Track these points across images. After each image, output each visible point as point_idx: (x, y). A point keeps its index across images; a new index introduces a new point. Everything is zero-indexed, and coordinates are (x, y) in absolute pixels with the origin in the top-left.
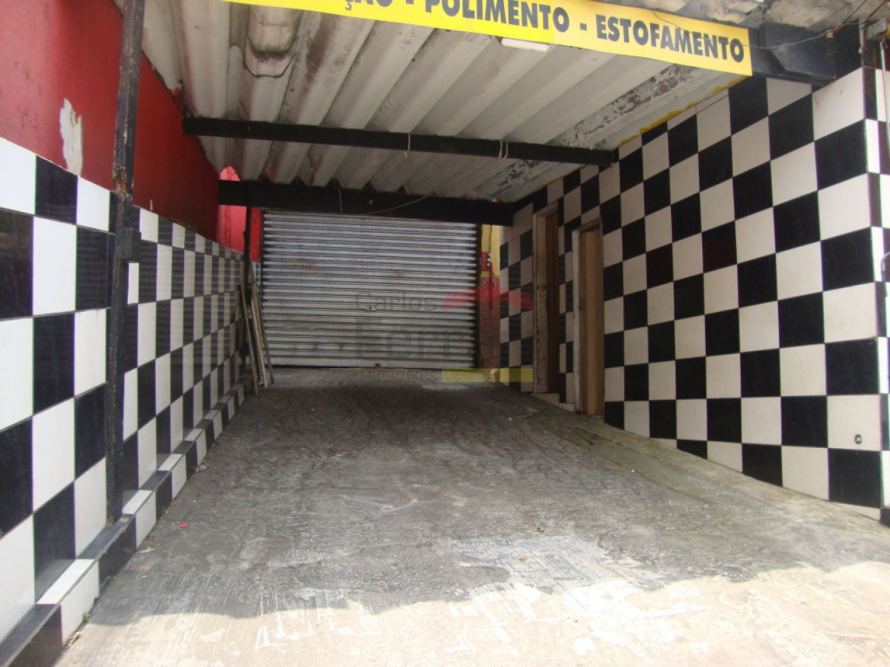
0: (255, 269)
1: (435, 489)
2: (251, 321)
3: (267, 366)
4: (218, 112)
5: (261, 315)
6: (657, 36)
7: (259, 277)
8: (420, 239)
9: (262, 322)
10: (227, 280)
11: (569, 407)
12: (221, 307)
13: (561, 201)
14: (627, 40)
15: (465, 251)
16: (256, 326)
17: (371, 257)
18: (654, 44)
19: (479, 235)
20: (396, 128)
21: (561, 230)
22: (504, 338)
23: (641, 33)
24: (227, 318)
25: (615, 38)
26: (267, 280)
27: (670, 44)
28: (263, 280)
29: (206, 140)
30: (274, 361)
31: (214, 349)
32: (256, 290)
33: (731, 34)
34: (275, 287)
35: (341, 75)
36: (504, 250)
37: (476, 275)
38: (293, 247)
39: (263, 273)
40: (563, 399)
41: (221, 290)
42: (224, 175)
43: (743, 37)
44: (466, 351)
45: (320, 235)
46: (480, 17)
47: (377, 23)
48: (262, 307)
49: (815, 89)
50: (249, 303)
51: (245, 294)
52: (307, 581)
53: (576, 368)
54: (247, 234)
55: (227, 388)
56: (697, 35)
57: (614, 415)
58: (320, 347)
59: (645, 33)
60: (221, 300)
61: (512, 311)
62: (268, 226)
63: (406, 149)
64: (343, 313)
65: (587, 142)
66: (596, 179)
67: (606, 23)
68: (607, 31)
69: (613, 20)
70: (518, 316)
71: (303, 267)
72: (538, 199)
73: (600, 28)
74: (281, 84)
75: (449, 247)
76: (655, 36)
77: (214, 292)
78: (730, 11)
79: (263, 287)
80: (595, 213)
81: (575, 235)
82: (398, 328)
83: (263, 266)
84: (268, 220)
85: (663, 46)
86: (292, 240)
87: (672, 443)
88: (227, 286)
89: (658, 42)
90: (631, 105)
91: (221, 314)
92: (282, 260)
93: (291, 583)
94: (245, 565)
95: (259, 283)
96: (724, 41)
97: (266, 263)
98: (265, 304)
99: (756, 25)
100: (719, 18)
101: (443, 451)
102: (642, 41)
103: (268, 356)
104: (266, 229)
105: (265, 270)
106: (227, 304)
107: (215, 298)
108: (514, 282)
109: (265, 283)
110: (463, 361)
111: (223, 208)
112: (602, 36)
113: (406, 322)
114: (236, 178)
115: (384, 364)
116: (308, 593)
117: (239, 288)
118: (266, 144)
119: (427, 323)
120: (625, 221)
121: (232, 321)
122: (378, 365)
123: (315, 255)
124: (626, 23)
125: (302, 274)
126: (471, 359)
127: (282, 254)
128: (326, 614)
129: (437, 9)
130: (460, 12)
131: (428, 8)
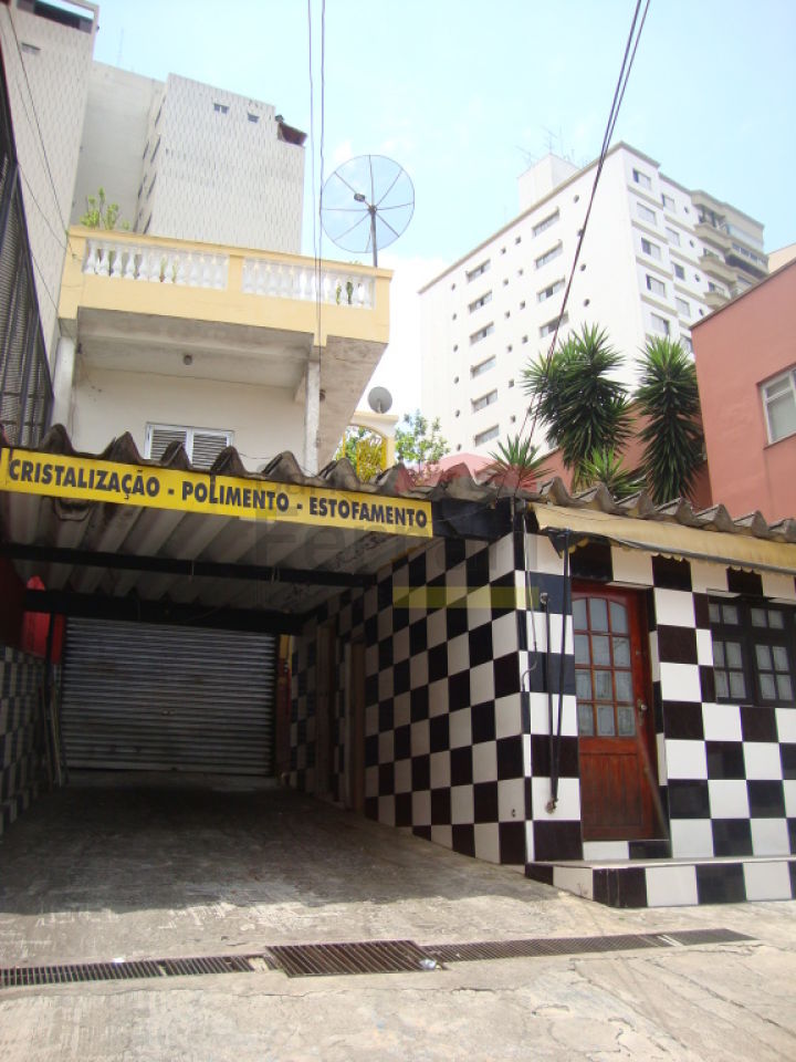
0: (55, 672)
1: (189, 856)
2: (49, 722)
3: (62, 768)
4: (29, 539)
5: (60, 716)
6: (357, 511)
7: (60, 679)
8: (220, 645)
9: (60, 723)
10: (29, 680)
11: (340, 805)
12: (22, 708)
13: (337, 615)
14: (333, 515)
15: (262, 657)
16: (54, 727)
17: (171, 662)
18: (354, 517)
19: (277, 642)
20: (182, 556)
21: (337, 642)
22: (293, 743)
23: (344, 509)
24: (27, 719)
25: (323, 514)
26: (66, 682)
27: (367, 517)
28: (64, 682)
29: (17, 562)
30: (70, 763)
31: (14, 742)
32: (56, 692)
33: (416, 506)
34: (75, 690)
35: (130, 523)
36: (295, 656)
37: (274, 681)
38: (95, 650)
39: (63, 675)
40: (336, 799)
41: (23, 690)
42: (31, 584)
43: (427, 508)
44: (261, 756)
45: (121, 639)
46: (222, 502)
47: (145, 508)
48: (61, 709)
49: (490, 544)
50: (48, 704)
51: (45, 695)
52: (75, 900)
53: (347, 768)
54: (50, 639)
55: (22, 784)
56: (389, 509)
57: (371, 810)
58: (118, 750)
59: (347, 510)
60: (23, 701)
61: (300, 717)
62: (71, 629)
63: (190, 573)
64: (140, 717)
65: (349, 567)
66: (362, 598)
67: (317, 503)
68: (318, 509)
69: (323, 500)
70: (304, 721)
71: (104, 670)
72: (320, 612)
73: (313, 506)
74: (81, 528)
75: (248, 653)
76: (355, 511)
77: (18, 694)
78: (413, 492)
79: (63, 689)
80: (360, 630)
81: (348, 647)
82: (196, 732)
83: (64, 668)
84: (71, 623)
85: (361, 518)
86: (94, 643)
87: (409, 830)
88: (29, 687)
89: (358, 516)
90: (372, 544)
91: (22, 715)
92: (83, 663)
93: (64, 901)
94: (31, 893)
95: (59, 685)
96: (411, 512)
97: (68, 665)
98: (64, 706)
99: (436, 499)
100: (407, 495)
101: (207, 834)
102: (345, 516)
103: (63, 758)
104: (69, 632)
105: (67, 672)
106: (28, 705)
107: (17, 699)
108: (302, 688)
109: (66, 685)
110: (259, 766)
111: (28, 614)
112: (313, 512)
113: (204, 726)
114: (41, 587)
115: (181, 768)
116: (74, 905)
117: (39, 690)
118: (69, 567)
119: (224, 727)
120: (381, 638)
121: (32, 720)
122: (174, 770)
123: (116, 658)
124: (333, 503)
125: (102, 677)
126: (266, 764)
127: (83, 656)
128: (87, 915)
129: (191, 498)
130: (208, 499)
131: (184, 498)
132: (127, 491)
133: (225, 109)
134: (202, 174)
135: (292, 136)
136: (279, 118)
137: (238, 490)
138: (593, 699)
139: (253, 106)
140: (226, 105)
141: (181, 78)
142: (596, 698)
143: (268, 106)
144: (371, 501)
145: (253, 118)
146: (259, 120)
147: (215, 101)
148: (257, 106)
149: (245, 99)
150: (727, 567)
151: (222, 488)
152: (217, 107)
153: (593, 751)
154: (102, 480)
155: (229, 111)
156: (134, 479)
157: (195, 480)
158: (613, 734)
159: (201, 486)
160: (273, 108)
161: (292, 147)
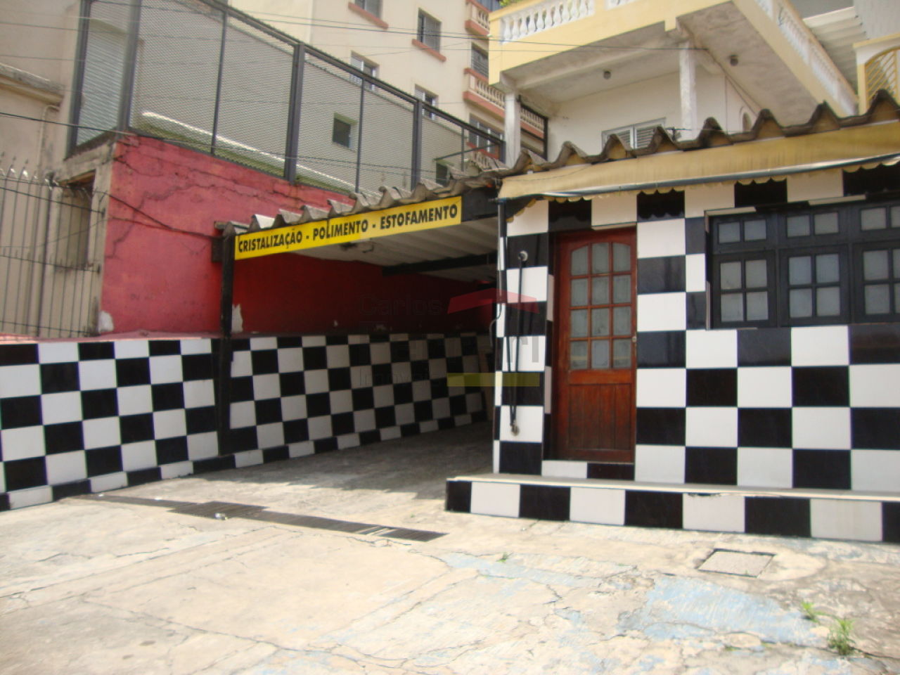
14: (394, 226)
18: (406, 224)
23: (401, 220)
25: (388, 227)
27: (415, 221)
33: (449, 203)
43: (458, 202)
46: (333, 236)
56: (431, 210)
59: (403, 219)
67: (385, 220)
68: (386, 224)
69: (388, 217)
73: (382, 223)
76: (408, 218)
85: (411, 223)
89: (409, 222)
96: (446, 208)
99: (465, 193)
100: (443, 196)
102: (401, 224)
112: (382, 228)
124: (394, 217)
129: (318, 238)
130: (325, 236)
131: (314, 239)
132: (287, 243)
137: (341, 225)
138: (591, 336)
144: (418, 208)
150: (735, 183)
151: (333, 227)
153: (584, 382)
154: (276, 241)
156: (291, 235)
157: (318, 226)
158: (608, 366)
159: (323, 229)
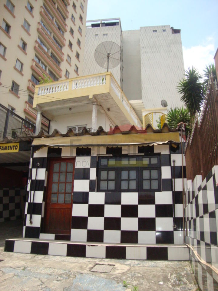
133: (156, 31)
134: (152, 50)
135: (177, 31)
136: (172, 28)
138: (58, 192)
139: (164, 27)
140: (156, 30)
141: (143, 27)
142: (59, 191)
143: (168, 26)
144: (4, 145)
145: (164, 31)
146: (166, 31)
147: (153, 30)
148: (165, 27)
149: (161, 26)
150: (107, 147)
152: (154, 31)
153: (55, 207)
155: (157, 31)
158: (63, 202)
160: (170, 26)
161: (177, 34)
